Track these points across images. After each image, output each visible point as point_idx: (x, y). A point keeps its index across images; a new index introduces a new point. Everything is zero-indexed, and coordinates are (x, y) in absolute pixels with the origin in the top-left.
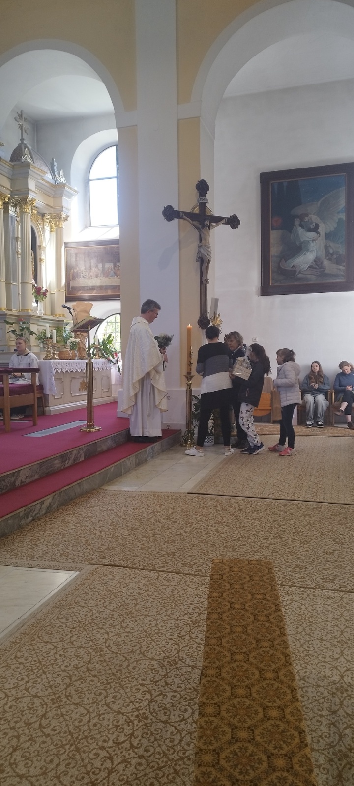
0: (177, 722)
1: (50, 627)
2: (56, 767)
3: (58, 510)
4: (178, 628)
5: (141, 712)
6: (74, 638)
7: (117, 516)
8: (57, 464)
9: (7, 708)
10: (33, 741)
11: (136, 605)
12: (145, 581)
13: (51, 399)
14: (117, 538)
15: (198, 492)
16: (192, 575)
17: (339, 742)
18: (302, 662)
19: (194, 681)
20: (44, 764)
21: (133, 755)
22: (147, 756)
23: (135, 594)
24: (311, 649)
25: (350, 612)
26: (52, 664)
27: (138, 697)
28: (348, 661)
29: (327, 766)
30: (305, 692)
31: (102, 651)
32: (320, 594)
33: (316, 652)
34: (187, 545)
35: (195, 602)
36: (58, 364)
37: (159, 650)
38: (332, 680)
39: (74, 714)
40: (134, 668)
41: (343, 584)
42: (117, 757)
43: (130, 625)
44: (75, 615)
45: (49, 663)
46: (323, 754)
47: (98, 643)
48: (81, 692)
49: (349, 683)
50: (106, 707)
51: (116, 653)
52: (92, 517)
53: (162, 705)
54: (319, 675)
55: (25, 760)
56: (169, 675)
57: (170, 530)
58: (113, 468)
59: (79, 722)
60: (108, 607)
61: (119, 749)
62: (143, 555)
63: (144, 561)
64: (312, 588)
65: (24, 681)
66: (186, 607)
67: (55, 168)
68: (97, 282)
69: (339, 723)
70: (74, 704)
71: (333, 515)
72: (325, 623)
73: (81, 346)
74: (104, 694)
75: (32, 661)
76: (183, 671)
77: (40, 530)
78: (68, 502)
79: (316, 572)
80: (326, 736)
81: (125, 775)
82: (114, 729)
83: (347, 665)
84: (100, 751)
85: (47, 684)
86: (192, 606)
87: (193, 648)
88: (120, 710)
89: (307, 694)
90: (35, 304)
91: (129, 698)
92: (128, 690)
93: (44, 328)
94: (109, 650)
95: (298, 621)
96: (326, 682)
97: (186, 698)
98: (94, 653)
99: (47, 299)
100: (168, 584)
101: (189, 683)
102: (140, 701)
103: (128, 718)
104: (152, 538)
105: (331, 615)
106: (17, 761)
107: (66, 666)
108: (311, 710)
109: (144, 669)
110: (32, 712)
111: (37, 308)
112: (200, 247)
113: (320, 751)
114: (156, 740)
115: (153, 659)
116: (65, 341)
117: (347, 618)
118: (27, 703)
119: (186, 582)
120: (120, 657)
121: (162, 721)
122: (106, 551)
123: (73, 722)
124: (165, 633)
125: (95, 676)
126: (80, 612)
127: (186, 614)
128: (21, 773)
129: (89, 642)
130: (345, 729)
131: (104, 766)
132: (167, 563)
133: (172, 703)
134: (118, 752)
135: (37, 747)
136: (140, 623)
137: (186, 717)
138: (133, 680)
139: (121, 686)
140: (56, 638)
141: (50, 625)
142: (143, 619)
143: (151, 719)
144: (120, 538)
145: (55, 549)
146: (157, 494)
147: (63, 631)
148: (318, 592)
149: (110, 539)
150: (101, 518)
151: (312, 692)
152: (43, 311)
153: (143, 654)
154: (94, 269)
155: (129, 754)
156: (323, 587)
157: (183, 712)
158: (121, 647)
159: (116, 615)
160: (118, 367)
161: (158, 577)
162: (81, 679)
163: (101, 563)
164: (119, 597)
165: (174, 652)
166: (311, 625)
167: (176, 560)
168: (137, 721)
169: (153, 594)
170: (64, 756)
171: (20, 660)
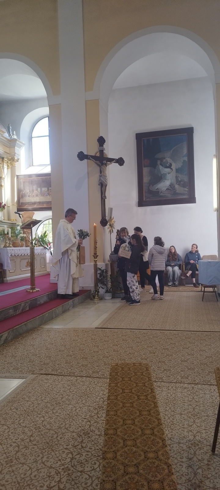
0: (89, 471)
1: (5, 415)
3: (12, 341)
4: (90, 411)
5: (66, 466)
6: (21, 421)
7: (50, 344)
8: (11, 312)
11: (62, 398)
12: (68, 383)
13: (8, 273)
14: (50, 357)
15: (102, 327)
16: (99, 378)
17: (194, 477)
18: (169, 429)
19: (100, 444)
23: (61, 391)
24: (175, 420)
25: (198, 397)
26: (7, 438)
27: (64, 457)
28: (198, 426)
30: (171, 447)
31: (40, 428)
32: (179, 386)
33: (178, 422)
34: (96, 360)
35: (101, 394)
36: (12, 250)
37: (77, 426)
38: (188, 439)
39: (21, 470)
40: (61, 438)
41: (194, 379)
43: (58, 411)
44: (22, 406)
45: (4, 438)
46: (184, 486)
47: (37, 424)
48: (25, 456)
49: (199, 440)
50: (42, 465)
51: (49, 429)
52: (34, 345)
53: (79, 460)
54: (180, 436)
56: (84, 442)
57: (84, 351)
58: (47, 314)
59: (24, 475)
60: (44, 400)
62: (67, 367)
63: (67, 371)
64: (174, 383)
66: (94, 398)
67: (10, 130)
68: (37, 199)
69: (194, 465)
70: (21, 463)
71: (186, 338)
72: (183, 403)
73: (27, 239)
74: (41, 456)
76: (93, 438)
78: (18, 336)
79: (177, 373)
80: (186, 475)
82: (47, 479)
83: (197, 429)
85: (3, 452)
86: (99, 397)
87: (99, 423)
88: (52, 466)
89: (173, 449)
91: (57, 457)
92: (56, 453)
93: (3, 228)
94: (45, 428)
95: (166, 403)
96: (185, 441)
97: (95, 455)
98: (34, 430)
99: (6, 210)
100: (83, 384)
101: (97, 446)
102: (65, 459)
103: (57, 470)
104: (72, 356)
105: (186, 399)
107: (16, 439)
108: (176, 458)
109: (68, 439)
112: (100, 176)
113: (182, 484)
114: (76, 483)
115: (73, 432)
116: (17, 236)
117: (197, 400)
119: (94, 382)
120: (52, 432)
121: (80, 471)
122: (43, 365)
123: (20, 476)
124: (81, 415)
125: (35, 445)
126: (25, 405)
127: (95, 402)
129: (31, 423)
130: (198, 469)
132: (82, 371)
133: (86, 459)
136: (65, 409)
137: (95, 468)
138: (60, 446)
139: (53, 450)
140: (9, 422)
142: (67, 407)
143: (72, 471)
144: (52, 357)
145: (10, 366)
146: (76, 329)
147: (14, 417)
148: (177, 385)
149: (45, 358)
150: (40, 345)
151: (176, 447)
152: (3, 218)
153: (67, 429)
154: (35, 191)
156: (181, 381)
157: (93, 464)
158: (52, 425)
159: (49, 405)
160: (51, 252)
161: (77, 380)
162: (26, 447)
163: (40, 373)
164: (51, 394)
165: (87, 427)
166: (174, 406)
167: (88, 369)
168: (63, 472)
169: (73, 391)
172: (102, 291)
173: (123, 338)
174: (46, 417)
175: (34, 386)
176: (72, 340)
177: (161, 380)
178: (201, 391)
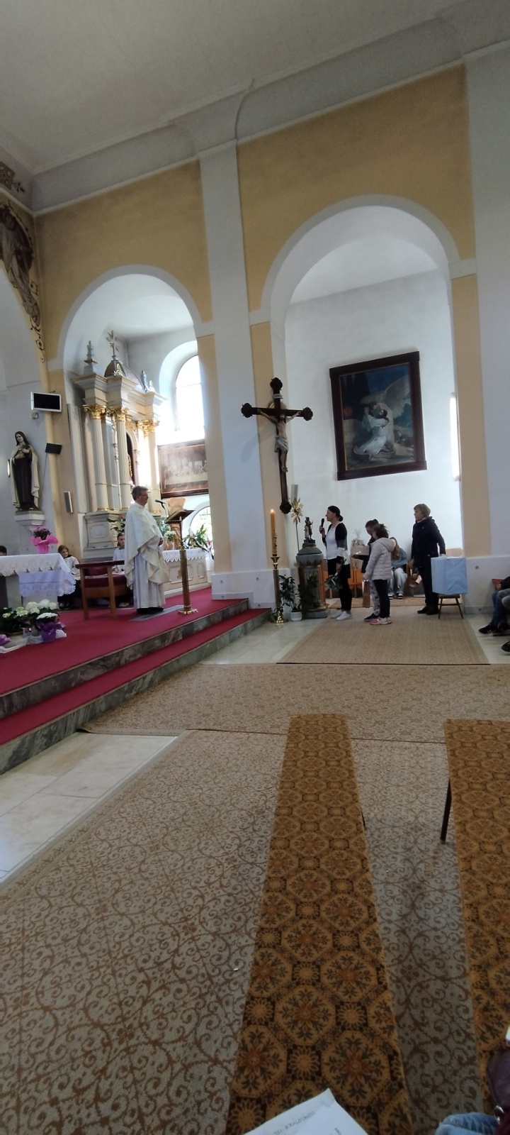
0: (263, 863)
2: (153, 906)
4: (265, 781)
5: (231, 856)
6: (171, 794)
7: (212, 687)
8: (158, 643)
9: (110, 856)
10: (133, 884)
11: (228, 763)
12: (237, 741)
14: (212, 705)
15: (286, 662)
16: (279, 734)
17: (413, 874)
18: (380, 806)
20: (143, 903)
21: (222, 893)
22: (235, 894)
23: (227, 753)
24: (389, 794)
25: (425, 760)
26: (151, 817)
27: (228, 843)
28: (422, 803)
29: (401, 897)
31: (197, 804)
32: (397, 746)
33: (393, 797)
37: (248, 801)
38: (407, 821)
39: (170, 859)
40: (225, 818)
41: (419, 735)
42: (208, 895)
43: (222, 780)
44: (172, 774)
45: (148, 817)
47: (193, 798)
48: (176, 841)
49: (423, 823)
50: (198, 853)
51: (209, 806)
52: (190, 689)
53: (249, 848)
54: (395, 817)
55: (126, 900)
56: (257, 823)
57: (260, 696)
58: (208, 645)
59: (175, 866)
60: (202, 766)
61: (210, 888)
62: (235, 719)
63: (236, 725)
64: (390, 741)
65: (126, 833)
67: (146, 380)
68: (189, 479)
69: (413, 858)
70: (170, 850)
72: (401, 772)
74: (197, 841)
75: (133, 815)
76: (269, 819)
77: (143, 702)
78: (167, 677)
79: (394, 727)
80: (401, 869)
81: (214, 910)
82: (206, 872)
83: (421, 807)
84: (192, 891)
85: (147, 835)
88: (212, 854)
89: (384, 834)
91: (220, 844)
92: (219, 837)
94: (203, 803)
95: (376, 770)
96: (402, 823)
98: (189, 806)
100: (257, 743)
102: (229, 846)
103: (219, 861)
105: (407, 764)
106: (118, 902)
107: (164, 819)
108: (388, 848)
109: (234, 819)
110: (132, 859)
112: (277, 438)
114: (244, 879)
115: (242, 809)
117: (423, 766)
118: (128, 851)
120: (212, 809)
121: (249, 863)
122: (202, 717)
123: (169, 867)
124: (254, 786)
125: (189, 826)
126: (177, 772)
128: (121, 912)
129: (184, 797)
130: (418, 863)
131: (195, 904)
132: (257, 725)
133: (259, 847)
134: (209, 890)
135: (136, 889)
136: (231, 778)
138: (224, 828)
139: (213, 834)
140: (155, 795)
141: (150, 784)
142: (234, 775)
143: (240, 862)
144: (214, 705)
145: (156, 718)
146: (249, 666)
147: (162, 788)
148: (395, 744)
149: (205, 707)
150: (198, 689)
151: (389, 832)
153: (233, 805)
154: (185, 467)
155: (219, 893)
156: (401, 739)
158: (214, 800)
159: (209, 772)
160: (212, 555)
161: (248, 737)
162: (177, 829)
163: (197, 728)
164: (213, 757)
167: (265, 722)
168: (226, 864)
169: (243, 753)
170: (161, 896)
171: (123, 815)
172: (287, 609)
173: (318, 676)
174: (204, 789)
175: (190, 746)
176: (242, 681)
177: (370, 738)
178: (429, 753)
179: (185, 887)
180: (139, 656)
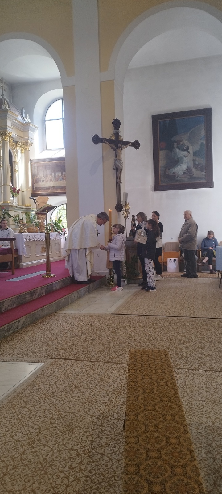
0: (109, 454)
1: (26, 398)
2: (32, 485)
3: (29, 326)
4: (108, 396)
5: (86, 448)
6: (42, 404)
7: (67, 329)
8: (28, 297)
10: (17, 469)
11: (81, 383)
12: (86, 368)
13: (23, 258)
14: (68, 342)
15: (118, 313)
16: (116, 363)
17: (213, 463)
20: (24, 483)
21: (81, 475)
22: (91, 476)
23: (80, 376)
24: (193, 406)
25: (216, 383)
26: (28, 421)
27: (84, 439)
28: (217, 413)
31: (60, 411)
32: (197, 373)
33: (196, 408)
34: (112, 345)
35: (119, 380)
36: (27, 236)
37: (96, 410)
38: (207, 425)
39: (43, 451)
40: (81, 421)
41: (211, 366)
42: (72, 477)
43: (77, 395)
44: (42, 390)
45: (25, 420)
46: (204, 471)
47: (57, 407)
48: (47, 437)
49: (218, 426)
50: (63, 446)
51: (69, 413)
52: (51, 330)
53: (99, 443)
54: (199, 422)
55: (12, 481)
56: (103, 425)
57: (101, 336)
58: (63, 300)
59: (46, 456)
60: (62, 384)
61: (72, 472)
62: (84, 352)
63: (85, 356)
64: (192, 369)
65: (9, 432)
66: (112, 383)
67: (24, 113)
68: (51, 184)
69: (213, 451)
70: (42, 445)
71: (203, 325)
72: (201, 390)
73: (42, 224)
74: (62, 438)
75: (14, 419)
76: (112, 422)
77: (17, 339)
78: (35, 321)
79: (194, 360)
80: (205, 460)
81: (76, 488)
82: (69, 460)
83: (216, 415)
84: (61, 474)
85: (25, 433)
87: (118, 408)
88: (73, 448)
90: (12, 199)
91: (78, 440)
93: (18, 213)
94: (65, 411)
95: (184, 389)
96: (203, 426)
97: (115, 439)
98: (54, 413)
99: (20, 195)
100: (101, 369)
102: (85, 442)
103: (78, 452)
104: (89, 342)
105: (204, 386)
106: (6, 482)
107: (37, 422)
109: (87, 422)
110: (15, 451)
111: (13, 201)
112: (115, 160)
113: (201, 469)
114: (96, 465)
115: (92, 416)
116: (31, 221)
117: (215, 387)
118: (12, 445)
119: (112, 368)
120: (72, 415)
121: (100, 454)
122: (61, 350)
123: (42, 456)
124: (100, 399)
125: (55, 427)
126: (45, 388)
127: (113, 387)
128: (9, 489)
129: (51, 407)
130: (217, 455)
131: (63, 484)
132: (100, 357)
133: (106, 442)
134: (72, 474)
135: (19, 472)
136: (84, 393)
137: (115, 451)
138: (80, 429)
139: (73, 433)
140: (30, 404)
141: (26, 397)
142: (86, 391)
143: (93, 453)
144: (69, 342)
145: (28, 350)
146: (92, 315)
147: (34, 400)
148: (195, 372)
149: (63, 343)
150: (57, 330)
151: (195, 433)
152: (17, 203)
153: (86, 412)
154: (49, 176)
155: (79, 475)
156: (199, 368)
157: (113, 447)
158: (72, 409)
159: (68, 389)
160: (65, 237)
161: (94, 365)
162: (47, 429)
163: (58, 358)
164: (70, 378)
165: (106, 411)
166: (192, 392)
167: (106, 355)
168: (84, 454)
169: (91, 376)
170: (37, 478)
171: (7, 419)
174: (65, 401)
175: (53, 371)
176: (88, 326)
178: (219, 378)
179: (55, 472)
180: (15, 306)
